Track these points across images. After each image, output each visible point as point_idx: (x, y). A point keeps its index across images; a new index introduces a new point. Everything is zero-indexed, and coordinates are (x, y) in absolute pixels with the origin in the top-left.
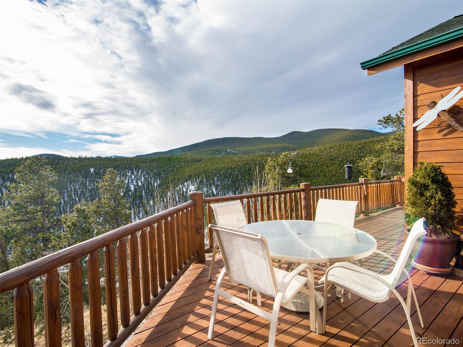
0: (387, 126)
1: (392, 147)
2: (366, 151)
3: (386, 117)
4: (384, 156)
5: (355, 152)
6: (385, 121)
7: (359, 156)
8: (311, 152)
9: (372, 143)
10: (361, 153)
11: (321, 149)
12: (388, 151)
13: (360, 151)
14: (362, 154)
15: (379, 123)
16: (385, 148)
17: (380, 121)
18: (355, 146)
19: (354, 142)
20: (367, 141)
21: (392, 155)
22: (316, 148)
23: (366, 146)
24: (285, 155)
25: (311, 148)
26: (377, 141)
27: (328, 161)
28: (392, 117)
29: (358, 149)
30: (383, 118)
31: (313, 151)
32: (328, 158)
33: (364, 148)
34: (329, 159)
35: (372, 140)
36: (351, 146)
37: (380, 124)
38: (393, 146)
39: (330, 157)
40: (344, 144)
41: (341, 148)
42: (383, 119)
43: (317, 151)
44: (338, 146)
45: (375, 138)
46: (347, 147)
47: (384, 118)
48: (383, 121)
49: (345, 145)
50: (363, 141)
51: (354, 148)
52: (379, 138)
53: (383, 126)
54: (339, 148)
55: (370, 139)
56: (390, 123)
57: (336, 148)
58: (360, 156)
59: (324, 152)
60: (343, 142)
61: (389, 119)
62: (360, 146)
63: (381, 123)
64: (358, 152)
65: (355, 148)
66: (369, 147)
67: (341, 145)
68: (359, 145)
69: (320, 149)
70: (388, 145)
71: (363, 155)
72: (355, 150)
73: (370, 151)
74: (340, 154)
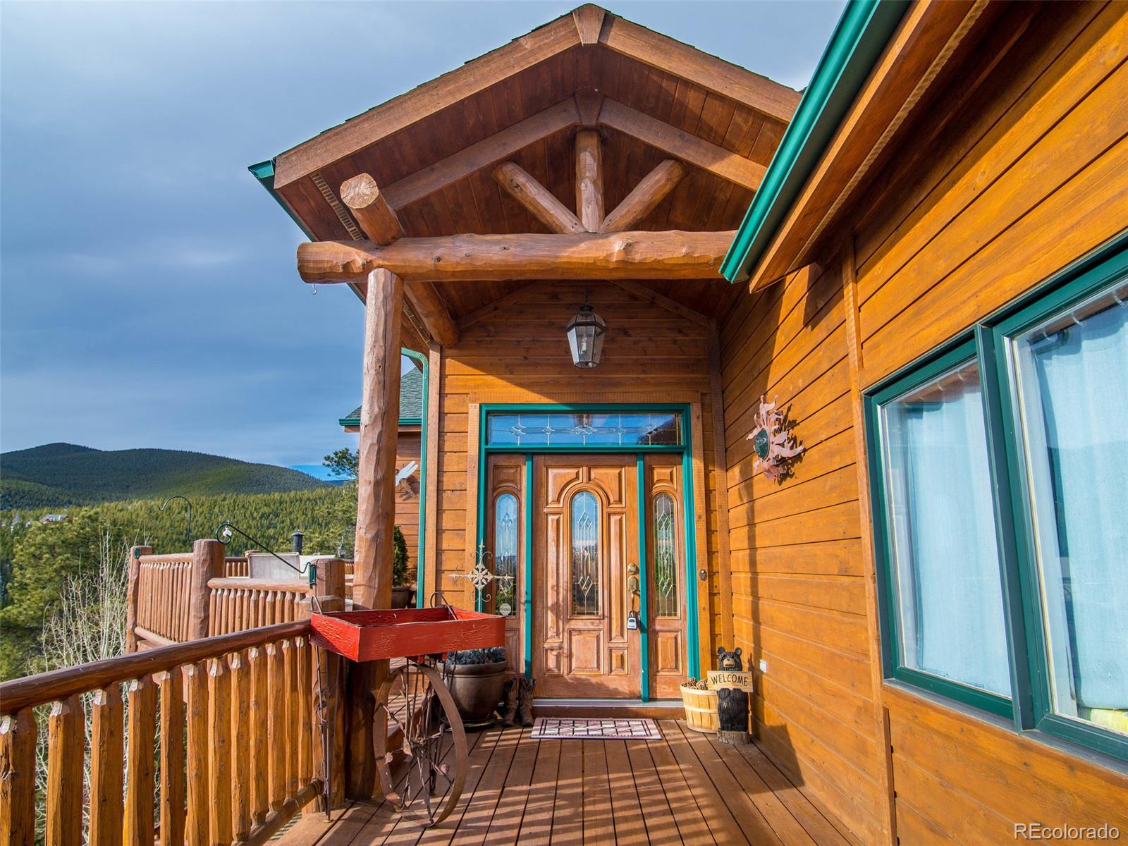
0: (340, 470)
1: (349, 515)
2: (283, 522)
3: (341, 453)
4: (332, 532)
5: (252, 523)
6: (337, 459)
7: (263, 536)
8: (120, 515)
9: (297, 504)
10: (268, 528)
11: (155, 508)
12: (340, 521)
13: (265, 522)
14: (271, 532)
15: (327, 463)
16: (335, 515)
17: (328, 458)
18: (255, 509)
19: (252, 498)
20: (285, 496)
21: (347, 532)
22: (137, 504)
23: (282, 510)
24: (90, 517)
25: (121, 503)
26: (309, 499)
27: (173, 545)
28: (350, 455)
29: (261, 518)
30: (334, 454)
31: (124, 513)
32: (174, 536)
33: (277, 516)
34: (178, 540)
35: (298, 497)
36: (243, 506)
37: (328, 465)
38: (350, 512)
39: (182, 534)
40: (224, 499)
41: (216, 510)
42: (334, 456)
43: (141, 514)
44: (206, 505)
45: (306, 491)
46: (232, 508)
47: (336, 454)
48: (333, 459)
49: (227, 502)
50: (277, 496)
51: (252, 514)
52: (314, 493)
53: (333, 471)
54: (211, 509)
55: (292, 494)
56: (347, 466)
57: (200, 510)
58: (266, 535)
59: (162, 518)
60: (223, 495)
61: (346, 458)
62: (266, 510)
63: (329, 463)
64: (262, 526)
65: (255, 514)
66: (291, 513)
67: (215, 502)
68: (266, 505)
69: (151, 510)
70: (341, 510)
71: (274, 534)
72: (254, 519)
73: (291, 524)
74: (210, 527)
